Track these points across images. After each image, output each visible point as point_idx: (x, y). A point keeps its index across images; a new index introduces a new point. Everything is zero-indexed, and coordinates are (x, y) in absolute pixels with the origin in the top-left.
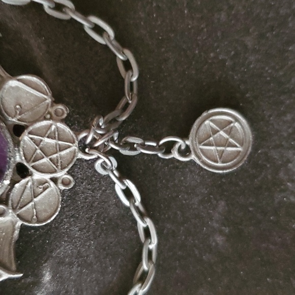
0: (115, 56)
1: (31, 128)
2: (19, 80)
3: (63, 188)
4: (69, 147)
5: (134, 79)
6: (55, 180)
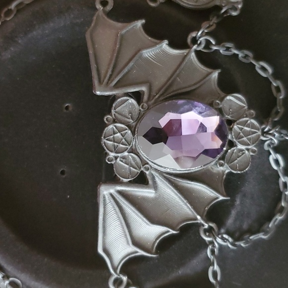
0: (271, 83)
1: (238, 121)
2: (232, 96)
3: (252, 154)
4: (256, 132)
5: (281, 97)
6: (248, 150)
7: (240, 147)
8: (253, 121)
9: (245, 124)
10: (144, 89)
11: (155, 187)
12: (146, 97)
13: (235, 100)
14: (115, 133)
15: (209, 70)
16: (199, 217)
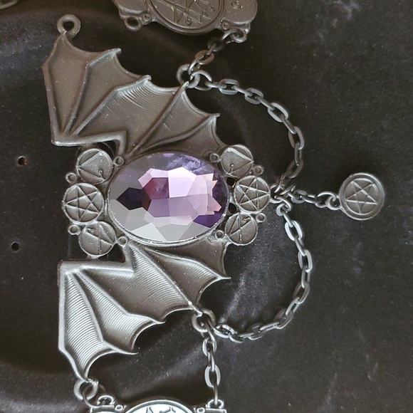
0: (288, 130)
1: (241, 180)
2: (234, 148)
3: (259, 221)
4: (265, 194)
5: (301, 148)
6: (254, 216)
7: (243, 212)
8: (260, 179)
9: (250, 183)
10: (118, 137)
11: (134, 265)
12: (121, 149)
13: (237, 154)
14: (79, 195)
15: (205, 114)
16: (190, 303)
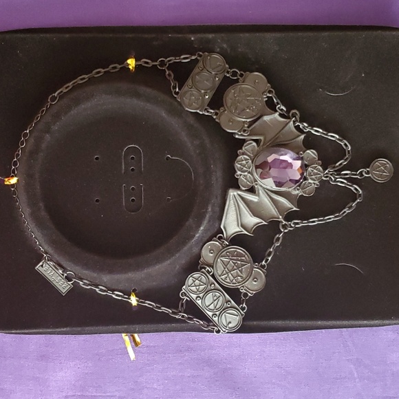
1: (311, 166)
2: (310, 151)
3: (316, 186)
4: (320, 174)
6: (314, 183)
7: (310, 181)
8: (320, 167)
9: (315, 168)
10: (262, 138)
11: (258, 195)
12: (262, 143)
13: (311, 153)
14: (243, 161)
15: (300, 134)
16: (281, 217)
